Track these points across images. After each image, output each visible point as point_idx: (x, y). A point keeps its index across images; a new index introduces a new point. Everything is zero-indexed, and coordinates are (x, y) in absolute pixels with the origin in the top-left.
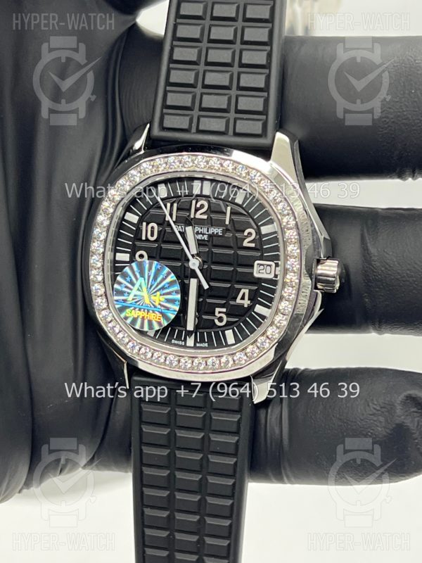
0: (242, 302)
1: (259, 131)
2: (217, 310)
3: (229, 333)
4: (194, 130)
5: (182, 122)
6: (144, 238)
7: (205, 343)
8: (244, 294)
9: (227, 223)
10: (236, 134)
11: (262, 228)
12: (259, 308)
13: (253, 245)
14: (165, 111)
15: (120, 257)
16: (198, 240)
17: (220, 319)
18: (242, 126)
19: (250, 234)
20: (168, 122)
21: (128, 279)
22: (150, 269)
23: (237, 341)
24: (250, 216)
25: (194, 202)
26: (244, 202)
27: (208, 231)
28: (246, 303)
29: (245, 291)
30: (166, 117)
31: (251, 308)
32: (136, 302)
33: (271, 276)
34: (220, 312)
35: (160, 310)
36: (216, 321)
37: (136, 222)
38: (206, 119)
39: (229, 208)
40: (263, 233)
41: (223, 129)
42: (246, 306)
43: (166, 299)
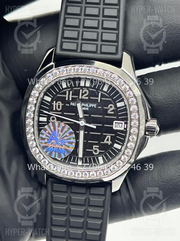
0: (107, 142)
1: (114, 51)
2: (94, 146)
3: (100, 158)
4: (79, 50)
5: (73, 46)
6: (54, 109)
7: (88, 163)
8: (108, 138)
9: (99, 101)
10: (102, 53)
11: (117, 104)
12: (116, 146)
13: (113, 113)
14: (63, 40)
15: (42, 119)
16: (83, 110)
17: (96, 151)
18: (105, 49)
19: (111, 107)
20: (65, 46)
21: (47, 132)
22: (59, 126)
23: (105, 162)
24: (111, 97)
25: (81, 90)
26: (108, 91)
27: (89, 106)
28: (109, 142)
29: (109, 136)
30: (64, 44)
31: (112, 145)
32: (51, 144)
33: (122, 129)
34: (95, 148)
35: (65, 148)
36: (94, 152)
37: (50, 101)
38: (85, 45)
39: (100, 94)
40: (118, 106)
41: (95, 50)
42: (109, 144)
43: (68, 142)
